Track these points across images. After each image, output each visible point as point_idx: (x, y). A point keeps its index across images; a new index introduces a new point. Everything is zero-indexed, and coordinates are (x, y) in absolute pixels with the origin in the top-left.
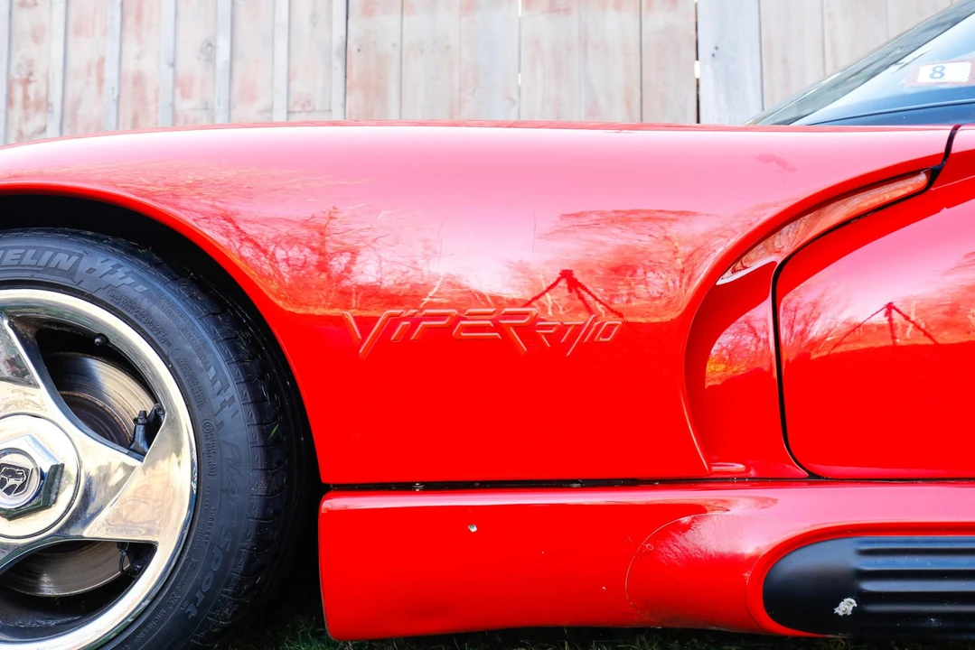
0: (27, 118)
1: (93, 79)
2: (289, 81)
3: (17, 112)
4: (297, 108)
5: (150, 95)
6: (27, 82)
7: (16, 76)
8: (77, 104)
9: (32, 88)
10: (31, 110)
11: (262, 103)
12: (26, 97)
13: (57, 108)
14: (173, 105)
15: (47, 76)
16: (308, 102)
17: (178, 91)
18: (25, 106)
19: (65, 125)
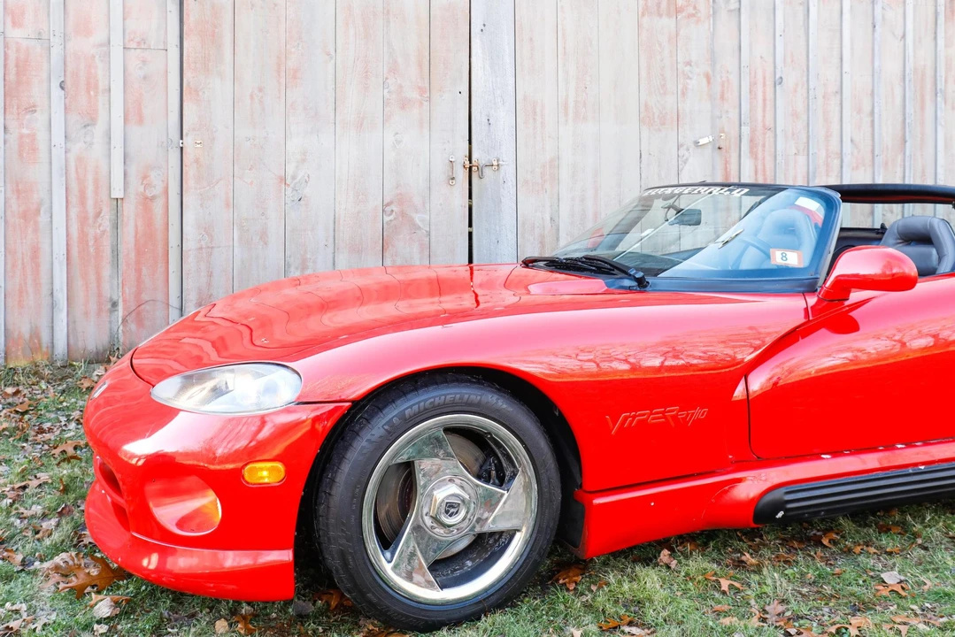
2: (124, 19)
4: (134, 45)
11: (99, 36)
16: (144, 40)
17: (9, 20)
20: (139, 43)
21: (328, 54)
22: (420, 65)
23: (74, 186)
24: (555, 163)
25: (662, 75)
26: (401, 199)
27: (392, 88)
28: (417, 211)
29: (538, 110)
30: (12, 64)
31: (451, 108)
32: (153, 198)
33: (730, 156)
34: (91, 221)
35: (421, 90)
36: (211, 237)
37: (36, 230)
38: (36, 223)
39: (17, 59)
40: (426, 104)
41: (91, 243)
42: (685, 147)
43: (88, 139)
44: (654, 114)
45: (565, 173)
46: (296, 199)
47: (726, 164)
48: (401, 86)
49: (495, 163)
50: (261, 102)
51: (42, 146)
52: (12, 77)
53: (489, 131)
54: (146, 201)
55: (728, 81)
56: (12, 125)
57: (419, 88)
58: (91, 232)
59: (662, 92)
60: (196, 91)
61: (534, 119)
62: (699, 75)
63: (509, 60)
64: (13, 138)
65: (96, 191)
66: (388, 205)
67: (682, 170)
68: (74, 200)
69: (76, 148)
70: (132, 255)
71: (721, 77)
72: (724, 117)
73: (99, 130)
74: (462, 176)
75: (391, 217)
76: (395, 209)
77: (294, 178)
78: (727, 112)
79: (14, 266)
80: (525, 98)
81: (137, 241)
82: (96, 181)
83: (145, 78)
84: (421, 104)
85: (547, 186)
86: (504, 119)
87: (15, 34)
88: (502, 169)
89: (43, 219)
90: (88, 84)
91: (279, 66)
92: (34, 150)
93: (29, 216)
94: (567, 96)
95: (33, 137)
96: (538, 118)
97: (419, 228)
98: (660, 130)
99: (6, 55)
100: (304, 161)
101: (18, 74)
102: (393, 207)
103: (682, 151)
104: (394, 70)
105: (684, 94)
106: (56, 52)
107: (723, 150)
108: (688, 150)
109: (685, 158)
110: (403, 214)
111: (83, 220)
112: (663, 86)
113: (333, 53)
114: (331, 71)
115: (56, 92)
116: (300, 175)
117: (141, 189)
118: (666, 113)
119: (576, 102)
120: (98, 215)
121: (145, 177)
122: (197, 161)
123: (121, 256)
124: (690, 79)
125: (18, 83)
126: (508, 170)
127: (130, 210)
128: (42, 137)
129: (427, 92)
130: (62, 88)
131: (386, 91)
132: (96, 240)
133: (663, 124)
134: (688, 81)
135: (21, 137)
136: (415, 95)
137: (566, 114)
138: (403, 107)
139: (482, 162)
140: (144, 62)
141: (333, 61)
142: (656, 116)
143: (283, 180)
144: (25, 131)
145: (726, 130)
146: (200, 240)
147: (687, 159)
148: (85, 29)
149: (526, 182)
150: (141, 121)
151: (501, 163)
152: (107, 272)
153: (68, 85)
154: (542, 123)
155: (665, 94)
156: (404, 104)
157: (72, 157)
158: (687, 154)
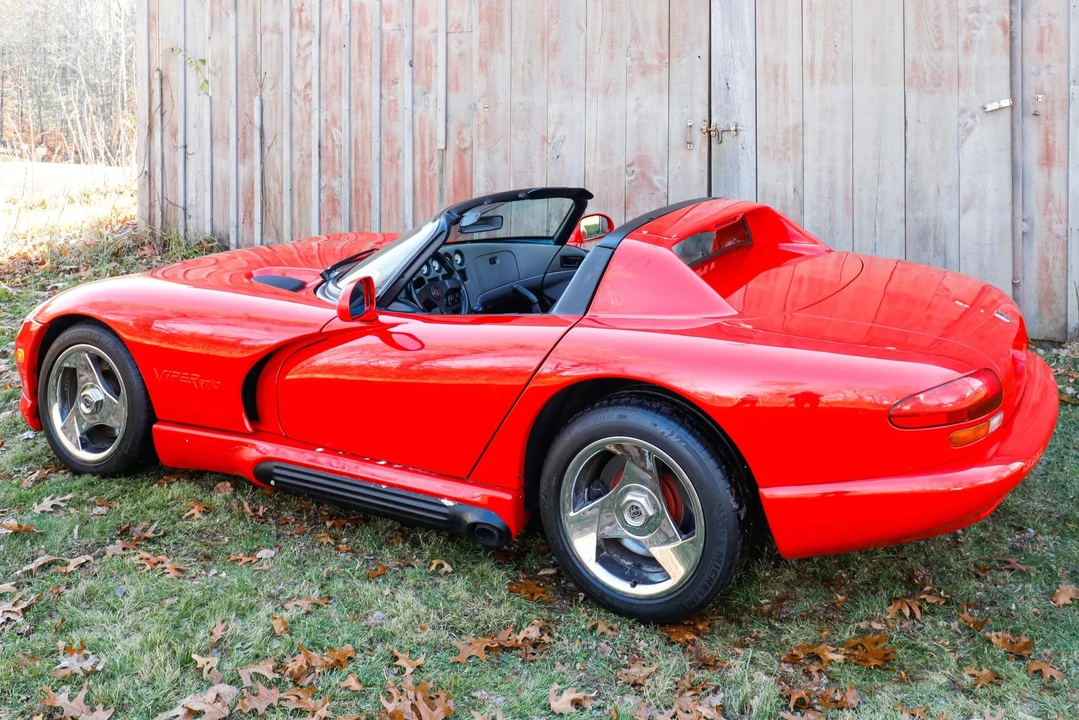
0: (302, 36)
1: (336, 8)
2: (446, 12)
3: (296, 31)
4: (453, 30)
5: (368, 20)
6: (301, 10)
7: (295, 7)
8: (328, 25)
9: (304, 14)
10: (304, 30)
11: (431, 26)
12: (301, 21)
13: (317, 29)
14: (380, 27)
15: (311, 6)
16: (459, 25)
17: (384, 17)
18: (301, 27)
19: (322, 39)
20: (456, 28)
21: (580, 28)
22: (660, 32)
23: (418, 139)
24: (800, 128)
25: (937, 26)
26: (642, 161)
27: (634, 56)
28: (656, 173)
29: (780, 72)
30: (385, 48)
31: (689, 72)
32: (464, 150)
33: (1053, 125)
34: (427, 165)
35: (660, 56)
36: (495, 184)
37: (397, 170)
38: (397, 165)
39: (388, 45)
40: (665, 70)
41: (427, 182)
42: (969, 113)
43: (426, 104)
44: (925, 73)
45: (810, 140)
46: (555, 156)
47: (1047, 135)
48: (642, 54)
49: (733, 128)
50: (530, 72)
51: (400, 108)
52: (385, 59)
53: (728, 95)
54: (462, 152)
55: (1050, 26)
56: (385, 92)
57: (659, 54)
58: (428, 173)
59: (936, 45)
60: (486, 65)
61: (776, 82)
62: (990, 23)
63: (748, 22)
64: (385, 102)
65: (431, 144)
66: (629, 165)
67: (963, 141)
68: (418, 149)
69: (419, 109)
70: (452, 193)
71: (1039, 22)
72: (1043, 73)
73: (432, 97)
74: (700, 140)
75: (632, 178)
76: (636, 170)
77: (553, 138)
78: (1049, 66)
79: (385, 195)
80: (766, 61)
81: (454, 183)
82: (431, 135)
83: (460, 55)
84: (661, 70)
85: (790, 154)
86: (742, 82)
87: (387, 27)
88: (741, 135)
89: (400, 162)
90: (426, 62)
91: (543, 40)
92: (397, 111)
93: (395, 159)
94: (813, 57)
95: (396, 101)
96: (780, 80)
97: (658, 189)
98: (933, 93)
99: (381, 42)
100: (561, 123)
101: (388, 56)
102: (635, 168)
103: (965, 118)
104: (636, 39)
105: (967, 48)
106: (408, 39)
107: (1042, 118)
108: (973, 117)
109: (968, 127)
110: (643, 175)
111: (423, 164)
112: (938, 39)
113: (584, 27)
114: (583, 43)
115: (408, 69)
116: (559, 135)
117: (457, 143)
118: (943, 72)
119: (824, 63)
120: (431, 162)
121: (460, 133)
122: (486, 122)
123: (445, 194)
124: (978, 29)
125: (389, 62)
126: (747, 135)
127: (451, 157)
128: (400, 102)
129: (667, 58)
130: (411, 66)
131: (629, 59)
132: (430, 180)
133: (940, 85)
134: (974, 32)
135: (390, 102)
136: (655, 62)
137: (812, 76)
138: (644, 74)
139: (721, 127)
140: (460, 42)
141: (584, 34)
142: (927, 77)
143: (545, 139)
144: (392, 98)
145: (1047, 89)
146: (487, 187)
147: (972, 129)
148: (425, 21)
149: (767, 149)
150: (457, 90)
151: (739, 128)
152: (436, 205)
153: (415, 64)
154: (784, 86)
155: (941, 48)
156: (645, 70)
157: (417, 116)
158: (971, 122)
